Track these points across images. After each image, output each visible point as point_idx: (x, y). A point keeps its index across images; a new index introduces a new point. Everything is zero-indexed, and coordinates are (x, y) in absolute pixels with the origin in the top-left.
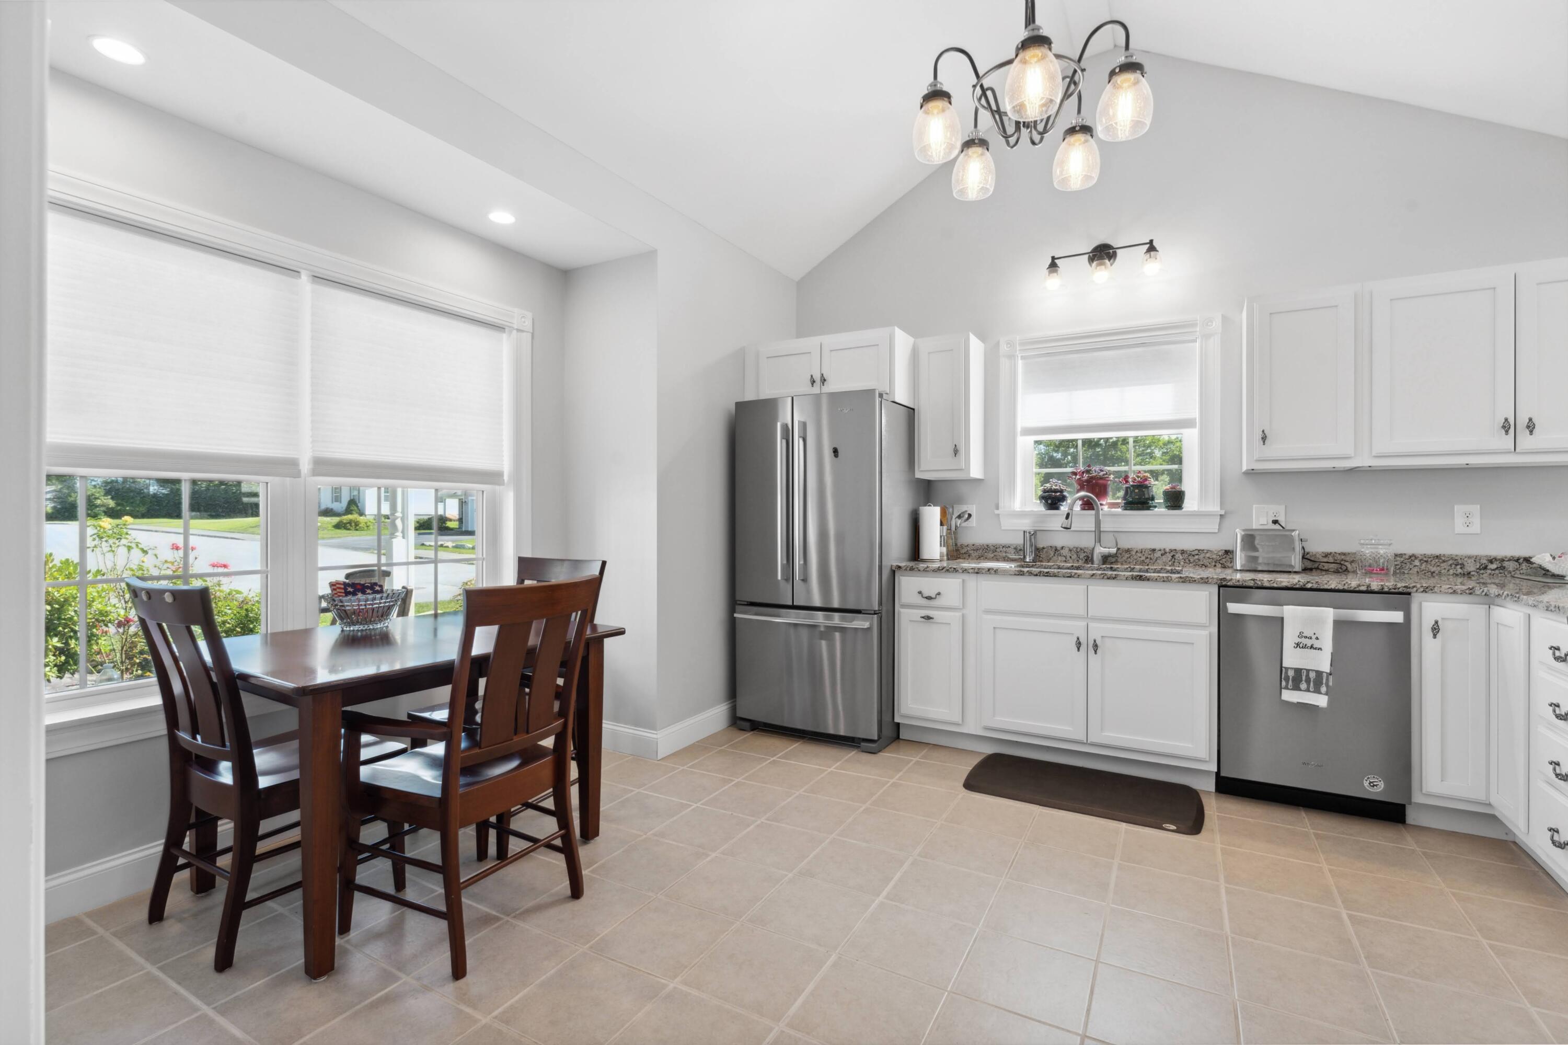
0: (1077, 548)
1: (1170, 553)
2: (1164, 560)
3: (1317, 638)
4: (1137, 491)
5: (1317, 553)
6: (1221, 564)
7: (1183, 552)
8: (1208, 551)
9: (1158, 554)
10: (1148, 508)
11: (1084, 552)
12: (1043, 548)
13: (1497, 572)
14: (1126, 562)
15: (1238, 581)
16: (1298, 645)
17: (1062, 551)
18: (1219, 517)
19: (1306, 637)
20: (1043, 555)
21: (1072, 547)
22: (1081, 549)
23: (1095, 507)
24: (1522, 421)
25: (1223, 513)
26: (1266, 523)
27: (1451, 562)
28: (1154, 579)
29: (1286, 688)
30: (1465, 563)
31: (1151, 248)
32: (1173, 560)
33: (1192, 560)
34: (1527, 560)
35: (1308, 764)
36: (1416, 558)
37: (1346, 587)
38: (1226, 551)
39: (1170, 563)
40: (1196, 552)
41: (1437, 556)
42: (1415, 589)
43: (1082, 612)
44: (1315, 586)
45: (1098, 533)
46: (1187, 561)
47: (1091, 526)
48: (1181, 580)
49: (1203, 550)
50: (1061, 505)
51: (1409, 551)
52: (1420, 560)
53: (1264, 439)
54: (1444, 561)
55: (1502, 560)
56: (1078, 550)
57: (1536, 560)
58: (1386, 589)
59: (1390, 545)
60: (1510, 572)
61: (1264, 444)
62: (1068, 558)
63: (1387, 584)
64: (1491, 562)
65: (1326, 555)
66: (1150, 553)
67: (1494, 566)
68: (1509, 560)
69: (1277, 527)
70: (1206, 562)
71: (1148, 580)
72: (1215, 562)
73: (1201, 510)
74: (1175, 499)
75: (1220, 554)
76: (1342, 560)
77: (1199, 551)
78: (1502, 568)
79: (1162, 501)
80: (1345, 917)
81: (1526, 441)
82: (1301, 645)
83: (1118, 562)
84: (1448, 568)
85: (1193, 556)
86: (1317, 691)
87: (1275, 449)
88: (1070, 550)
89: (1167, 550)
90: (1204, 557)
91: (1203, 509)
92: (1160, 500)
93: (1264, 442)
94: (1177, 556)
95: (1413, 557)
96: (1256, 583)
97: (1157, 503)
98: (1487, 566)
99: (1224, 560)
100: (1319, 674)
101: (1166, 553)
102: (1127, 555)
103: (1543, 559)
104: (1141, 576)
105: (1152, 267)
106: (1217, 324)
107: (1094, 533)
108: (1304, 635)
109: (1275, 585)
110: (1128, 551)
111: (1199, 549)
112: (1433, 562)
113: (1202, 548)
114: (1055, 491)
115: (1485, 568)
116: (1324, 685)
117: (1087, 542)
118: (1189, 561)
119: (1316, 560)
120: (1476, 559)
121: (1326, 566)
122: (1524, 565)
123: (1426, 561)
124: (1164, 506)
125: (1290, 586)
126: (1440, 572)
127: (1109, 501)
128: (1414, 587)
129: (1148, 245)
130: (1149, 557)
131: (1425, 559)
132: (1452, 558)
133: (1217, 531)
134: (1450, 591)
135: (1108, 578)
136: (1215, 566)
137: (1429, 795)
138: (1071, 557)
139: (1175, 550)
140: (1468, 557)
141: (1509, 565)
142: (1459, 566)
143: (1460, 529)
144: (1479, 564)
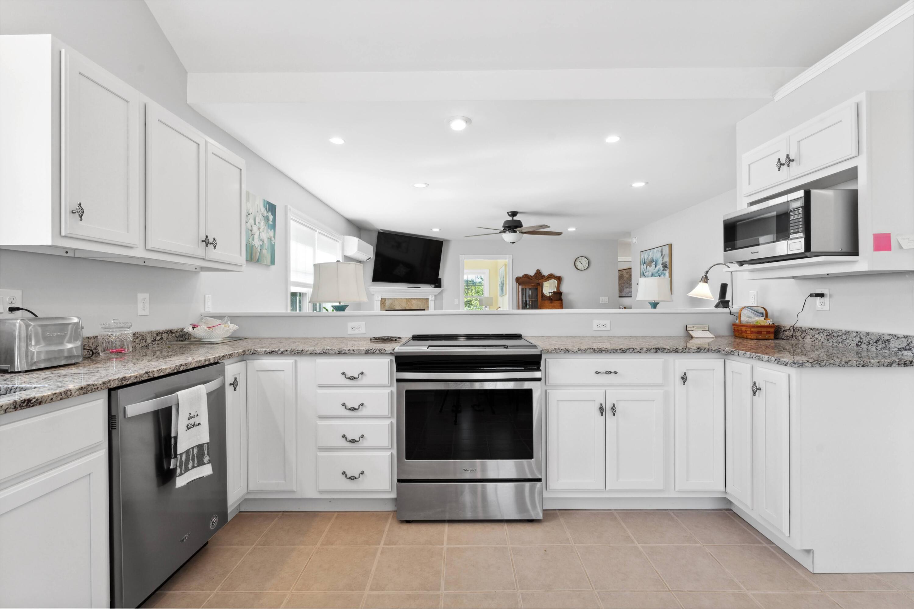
3: (198, 415)
15: (136, 377)
16: (187, 427)
19: (193, 417)
24: (211, 240)
26: (2, 312)
27: (140, 338)
28: (48, 400)
29: (181, 474)
30: (147, 338)
34: (171, 332)
48: (82, 392)
53: (81, 214)
55: (162, 333)
57: (184, 331)
60: (165, 341)
61: (79, 220)
64: (157, 335)
67: (158, 338)
68: (165, 333)
71: (40, 403)
78: (162, 339)
81: (211, 253)
82: (190, 427)
84: (139, 343)
86: (201, 463)
98: (156, 338)
100: (200, 447)
109: (162, 374)
115: (155, 340)
116: (206, 455)
120: (151, 333)
122: (170, 335)
125: (171, 372)
140: (149, 333)
141: (165, 336)
142: (144, 341)
143: (140, 312)
144: (152, 338)
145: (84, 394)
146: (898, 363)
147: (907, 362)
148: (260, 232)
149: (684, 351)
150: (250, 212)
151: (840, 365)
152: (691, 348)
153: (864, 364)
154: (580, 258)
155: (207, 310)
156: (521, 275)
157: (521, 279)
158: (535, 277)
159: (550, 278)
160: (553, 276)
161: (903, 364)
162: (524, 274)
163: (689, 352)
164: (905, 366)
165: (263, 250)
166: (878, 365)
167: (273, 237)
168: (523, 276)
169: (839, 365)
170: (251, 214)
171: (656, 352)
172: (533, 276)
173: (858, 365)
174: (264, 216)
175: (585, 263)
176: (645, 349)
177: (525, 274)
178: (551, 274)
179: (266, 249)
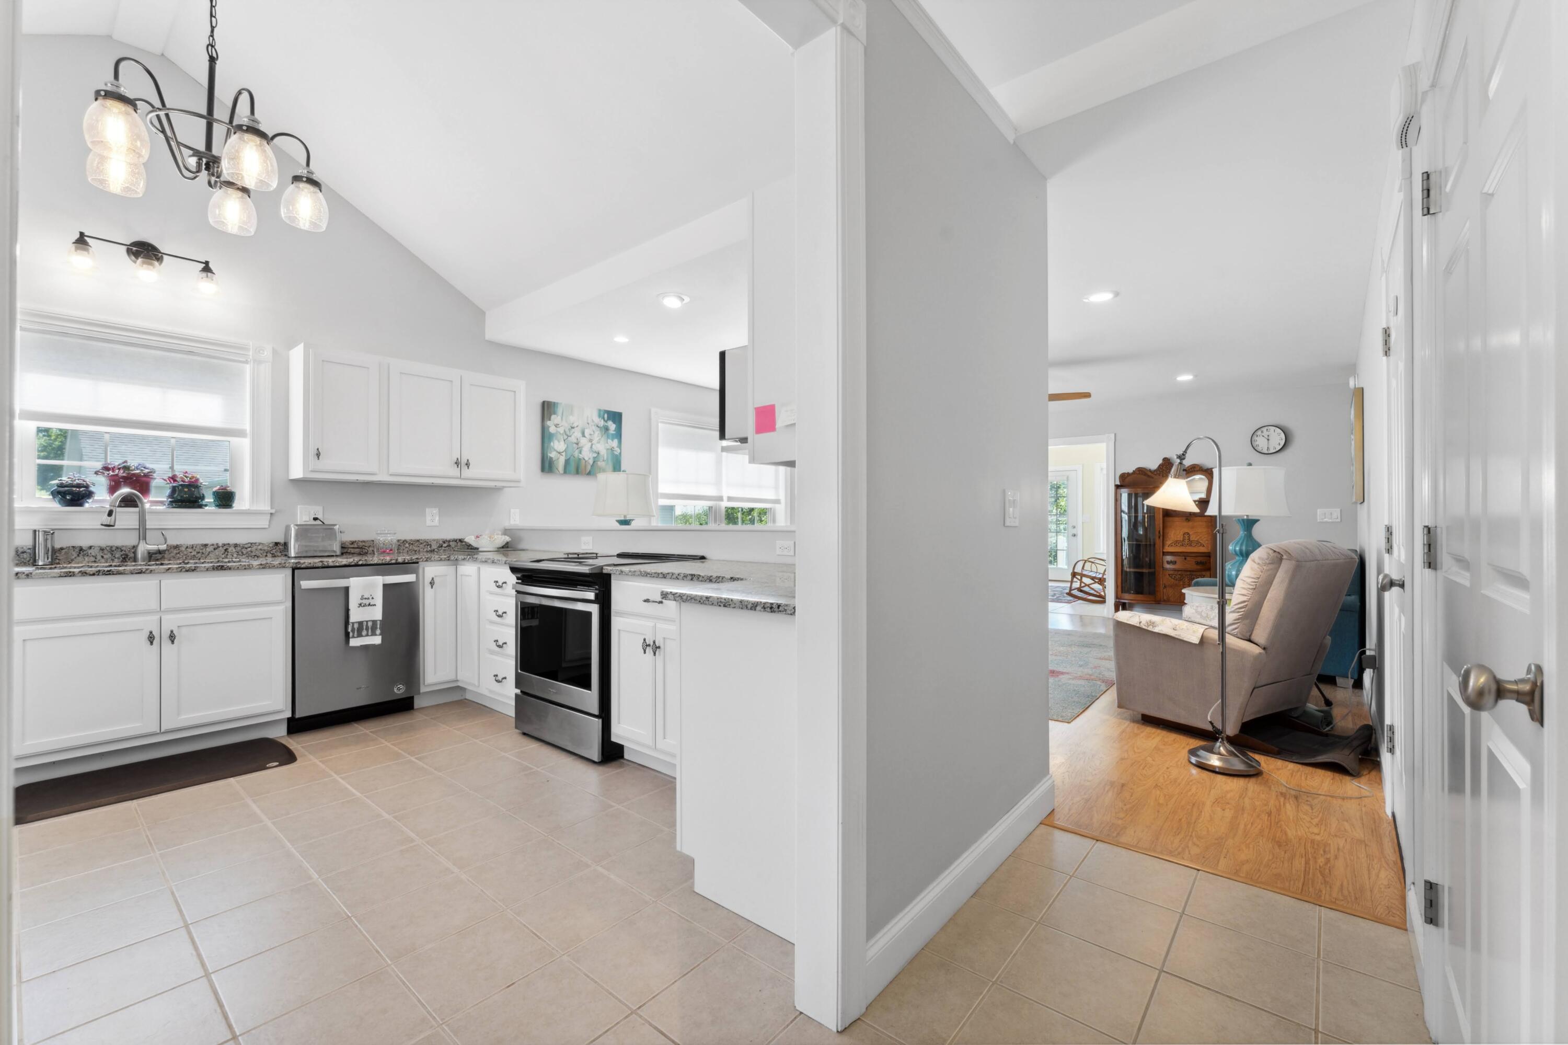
0: (111, 547)
1: (223, 547)
2: (217, 554)
3: (373, 598)
4: (186, 490)
5: (347, 541)
6: (272, 554)
7: (236, 546)
8: (260, 544)
9: (209, 549)
10: (200, 506)
11: (122, 551)
12: (62, 549)
13: (447, 548)
14: (174, 558)
15: (310, 563)
16: (360, 605)
17: (90, 551)
18: (270, 515)
19: (366, 599)
20: (61, 556)
21: (105, 546)
22: (117, 548)
23: (139, 505)
24: (464, 461)
25: (273, 511)
26: (308, 520)
27: (425, 544)
29: (353, 637)
30: (432, 544)
31: (207, 269)
32: (226, 553)
33: (244, 552)
34: (461, 541)
35: (360, 688)
36: (407, 542)
37: (383, 562)
38: (276, 543)
39: (223, 556)
40: (249, 545)
41: (418, 541)
42: (422, 559)
43: (154, 605)
44: (364, 563)
45: (142, 532)
46: (240, 553)
47: (135, 524)
48: (261, 567)
49: (256, 543)
50: (87, 502)
51: (403, 538)
52: (409, 544)
53: (318, 455)
54: (421, 543)
55: (449, 541)
56: (114, 549)
57: (467, 540)
58: (406, 561)
59: (395, 534)
60: (453, 548)
61: (318, 459)
62: (99, 557)
63: (407, 558)
64: (444, 542)
65: (353, 543)
66: (202, 548)
67: (445, 545)
68: (453, 541)
69: (318, 522)
70: (258, 553)
72: (267, 553)
73: (252, 509)
74: (225, 499)
75: (271, 546)
76: (363, 546)
77: (251, 544)
78: (449, 546)
79: (212, 500)
80: (414, 760)
81: (466, 473)
82: (362, 605)
83: (164, 558)
84: (423, 547)
85: (246, 548)
86: (374, 634)
87: (324, 464)
88: (102, 549)
89: (220, 544)
90: (256, 549)
91: (255, 508)
92: (209, 499)
93: (318, 457)
94: (230, 550)
95: (405, 541)
96: (323, 564)
97: (207, 502)
99: (274, 550)
100: (374, 622)
101: (219, 547)
102: (175, 551)
103: (470, 539)
104: (223, 566)
105: (207, 287)
106: (267, 354)
107: (138, 530)
108: (364, 597)
109: (337, 564)
110: (177, 547)
111: (252, 542)
112: (416, 545)
113: (254, 542)
114: (79, 486)
115: (442, 546)
116: (378, 629)
117: (126, 540)
118: (242, 553)
119: (346, 546)
120: (437, 541)
121: (352, 550)
122: (459, 543)
123: (412, 544)
124: (214, 505)
125: (348, 564)
126: (419, 551)
127: (151, 499)
128: (421, 558)
129: (204, 265)
130: (201, 551)
131: (412, 543)
132: (425, 541)
133: (267, 527)
134: (439, 559)
135: (187, 571)
136: (266, 556)
137: (430, 685)
138: (102, 557)
139: (229, 544)
140: (434, 540)
141: (453, 544)
142: (429, 546)
143: (429, 523)
144: (438, 544)
145: (263, 568)
146: (764, 606)
147: (774, 606)
148: (592, 444)
149: (718, 581)
150: (575, 425)
151: (702, 601)
152: (724, 577)
153: (726, 603)
154: (1264, 429)
155: (512, 522)
156: (1130, 469)
157: (1129, 478)
158: (1158, 472)
159: (1192, 471)
160: (1198, 469)
161: (769, 608)
162: (1136, 468)
163: (722, 582)
164: (771, 612)
165: (599, 463)
166: (741, 606)
167: (617, 447)
168: (1134, 471)
169: (700, 601)
170: (577, 426)
171: (692, 579)
172: (1155, 471)
173: (719, 604)
174: (599, 427)
175: (1277, 439)
176: (682, 575)
177: (1139, 468)
178: (1193, 465)
179: (603, 461)
